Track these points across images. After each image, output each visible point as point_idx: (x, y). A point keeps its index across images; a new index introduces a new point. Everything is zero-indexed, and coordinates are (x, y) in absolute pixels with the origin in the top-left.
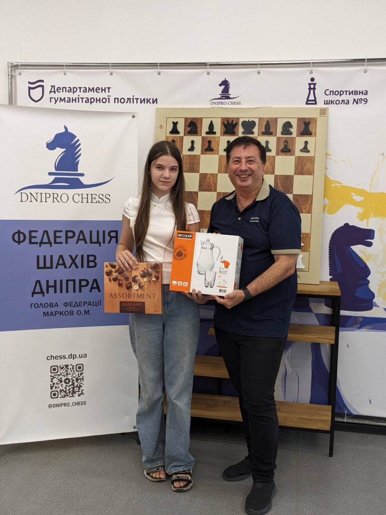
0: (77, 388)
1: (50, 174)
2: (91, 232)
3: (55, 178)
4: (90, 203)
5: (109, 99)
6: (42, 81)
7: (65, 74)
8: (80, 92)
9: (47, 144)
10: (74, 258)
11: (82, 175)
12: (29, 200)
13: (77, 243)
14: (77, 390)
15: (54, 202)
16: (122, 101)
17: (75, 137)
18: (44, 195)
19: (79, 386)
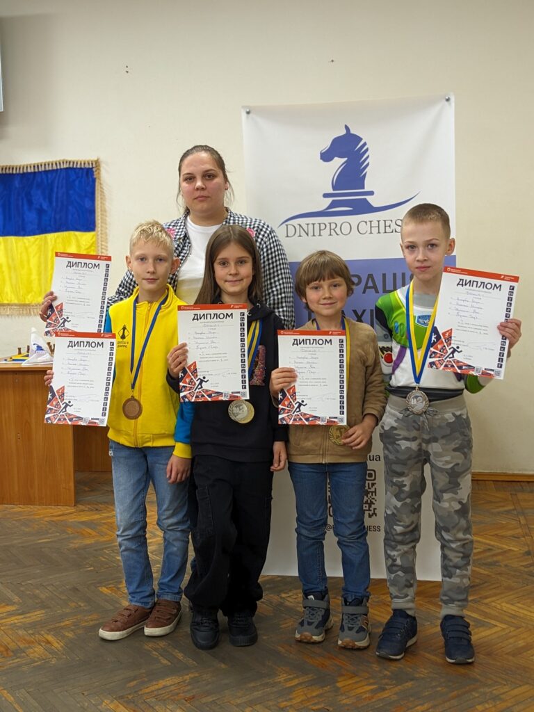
0: (367, 505)
1: (326, 196)
2: (384, 275)
3: (333, 201)
4: (382, 234)
9: (321, 154)
10: (360, 314)
11: (371, 193)
12: (298, 234)
13: (364, 292)
14: (367, 508)
15: (330, 235)
17: (361, 139)
18: (317, 227)
19: (369, 502)
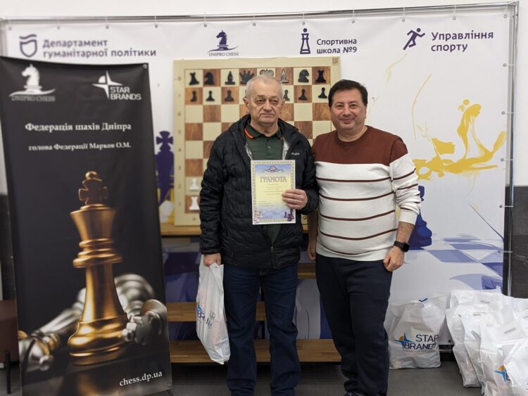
5: (106, 52)
6: (34, 36)
7: (59, 28)
8: (76, 45)
16: (120, 54)
